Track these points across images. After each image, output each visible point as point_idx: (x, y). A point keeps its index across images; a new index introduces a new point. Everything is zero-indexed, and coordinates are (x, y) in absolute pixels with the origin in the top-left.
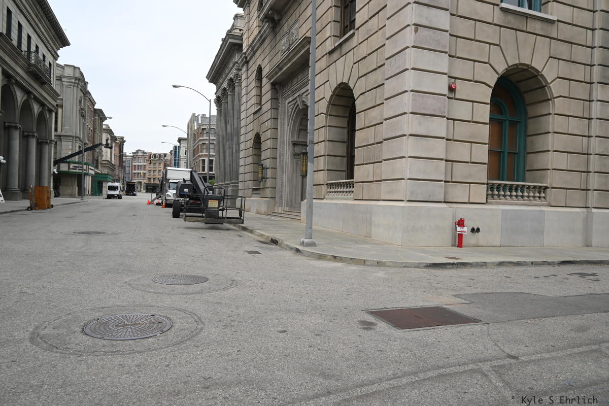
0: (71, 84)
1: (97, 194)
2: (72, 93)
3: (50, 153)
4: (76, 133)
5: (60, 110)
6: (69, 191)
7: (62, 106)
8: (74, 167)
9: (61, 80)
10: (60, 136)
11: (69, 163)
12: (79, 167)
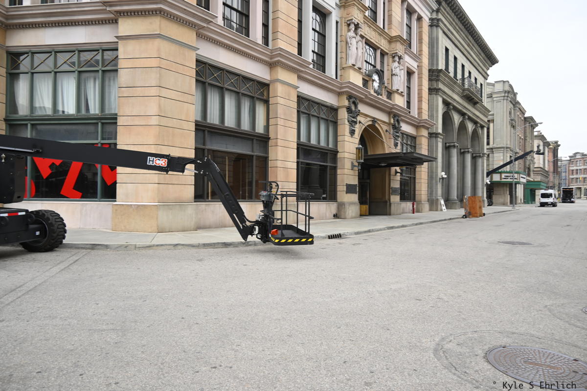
0: (501, 98)
1: (530, 202)
2: (502, 107)
3: (483, 166)
4: (507, 144)
5: (491, 125)
6: (501, 200)
7: (493, 121)
8: (506, 176)
9: (492, 97)
10: (492, 149)
11: (501, 173)
12: (510, 176)
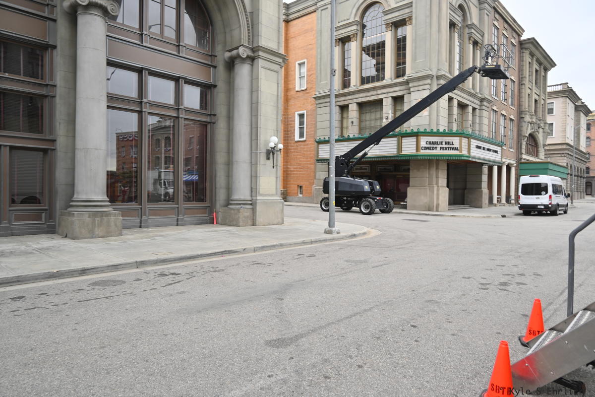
4: (439, 70)
6: (424, 200)
8: (430, 143)
12: (441, 143)
